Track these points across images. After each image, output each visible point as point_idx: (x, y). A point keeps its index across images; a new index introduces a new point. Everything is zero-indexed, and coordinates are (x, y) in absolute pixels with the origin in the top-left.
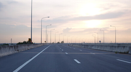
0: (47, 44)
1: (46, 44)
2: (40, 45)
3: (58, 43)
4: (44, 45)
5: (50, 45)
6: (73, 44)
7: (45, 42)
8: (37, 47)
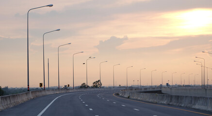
0: (48, 93)
1: (43, 93)
2: (25, 98)
3: (84, 86)
4: (37, 97)
5: (57, 95)
6: (131, 88)
7: (41, 85)
8: (15, 107)
